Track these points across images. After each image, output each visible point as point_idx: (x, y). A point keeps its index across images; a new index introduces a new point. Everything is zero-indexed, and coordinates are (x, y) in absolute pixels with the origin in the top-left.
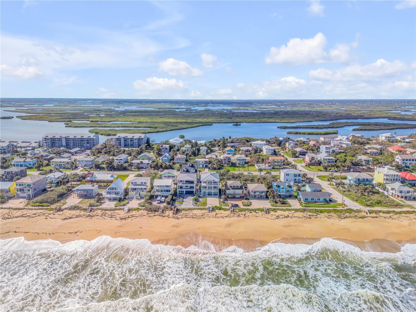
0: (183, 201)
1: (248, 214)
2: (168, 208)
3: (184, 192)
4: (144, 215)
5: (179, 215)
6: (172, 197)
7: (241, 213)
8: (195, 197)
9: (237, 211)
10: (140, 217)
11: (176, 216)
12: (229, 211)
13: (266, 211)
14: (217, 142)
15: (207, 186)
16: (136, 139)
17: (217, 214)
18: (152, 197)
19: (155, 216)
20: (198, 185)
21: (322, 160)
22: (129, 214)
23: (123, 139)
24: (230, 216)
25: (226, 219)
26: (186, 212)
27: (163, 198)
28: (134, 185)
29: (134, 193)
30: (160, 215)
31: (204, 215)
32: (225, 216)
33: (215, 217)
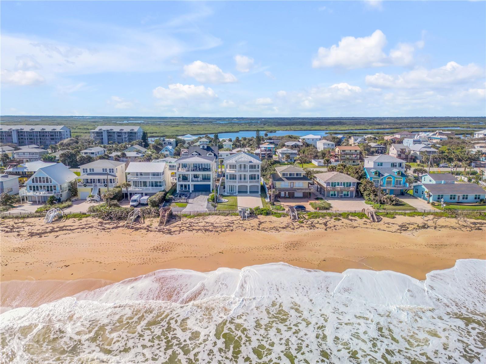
0: (188, 203)
1: (332, 222)
2: (149, 213)
3: (192, 189)
4: (92, 227)
5: (174, 226)
6: (165, 195)
7: (316, 221)
8: (211, 195)
9: (307, 217)
10: (79, 230)
11: (167, 227)
12: (288, 217)
13: (372, 216)
14: (247, 140)
15: (238, 174)
16: (125, 133)
17: (261, 223)
18: (122, 197)
19: (117, 227)
20: (218, 180)
21: (418, 153)
22: (55, 226)
23: (106, 133)
24: (292, 227)
25: (283, 232)
26: (192, 220)
27: (145, 198)
28: (88, 174)
29: (88, 189)
30: (128, 227)
31: (232, 225)
32: (280, 228)
33: (258, 229)
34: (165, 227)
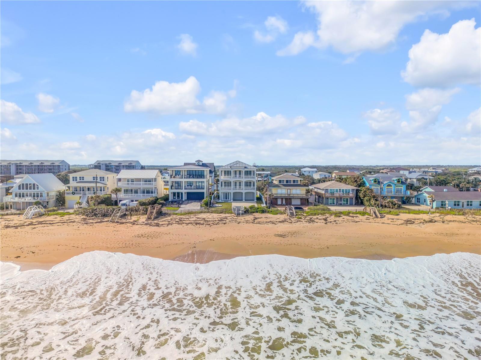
0: (179, 207)
1: (332, 218)
2: (137, 211)
3: (185, 197)
4: (73, 222)
5: (163, 221)
6: (157, 200)
7: (315, 217)
8: (204, 200)
9: (305, 215)
10: (60, 224)
11: (156, 222)
12: (285, 215)
13: (375, 213)
15: (233, 180)
16: (123, 166)
18: (112, 204)
19: (101, 222)
22: (34, 221)
23: (104, 166)
24: (289, 221)
25: (280, 225)
26: (182, 217)
28: (77, 183)
29: (76, 197)
30: (113, 222)
31: (225, 219)
32: (277, 222)
33: (252, 223)
34: (152, 222)
